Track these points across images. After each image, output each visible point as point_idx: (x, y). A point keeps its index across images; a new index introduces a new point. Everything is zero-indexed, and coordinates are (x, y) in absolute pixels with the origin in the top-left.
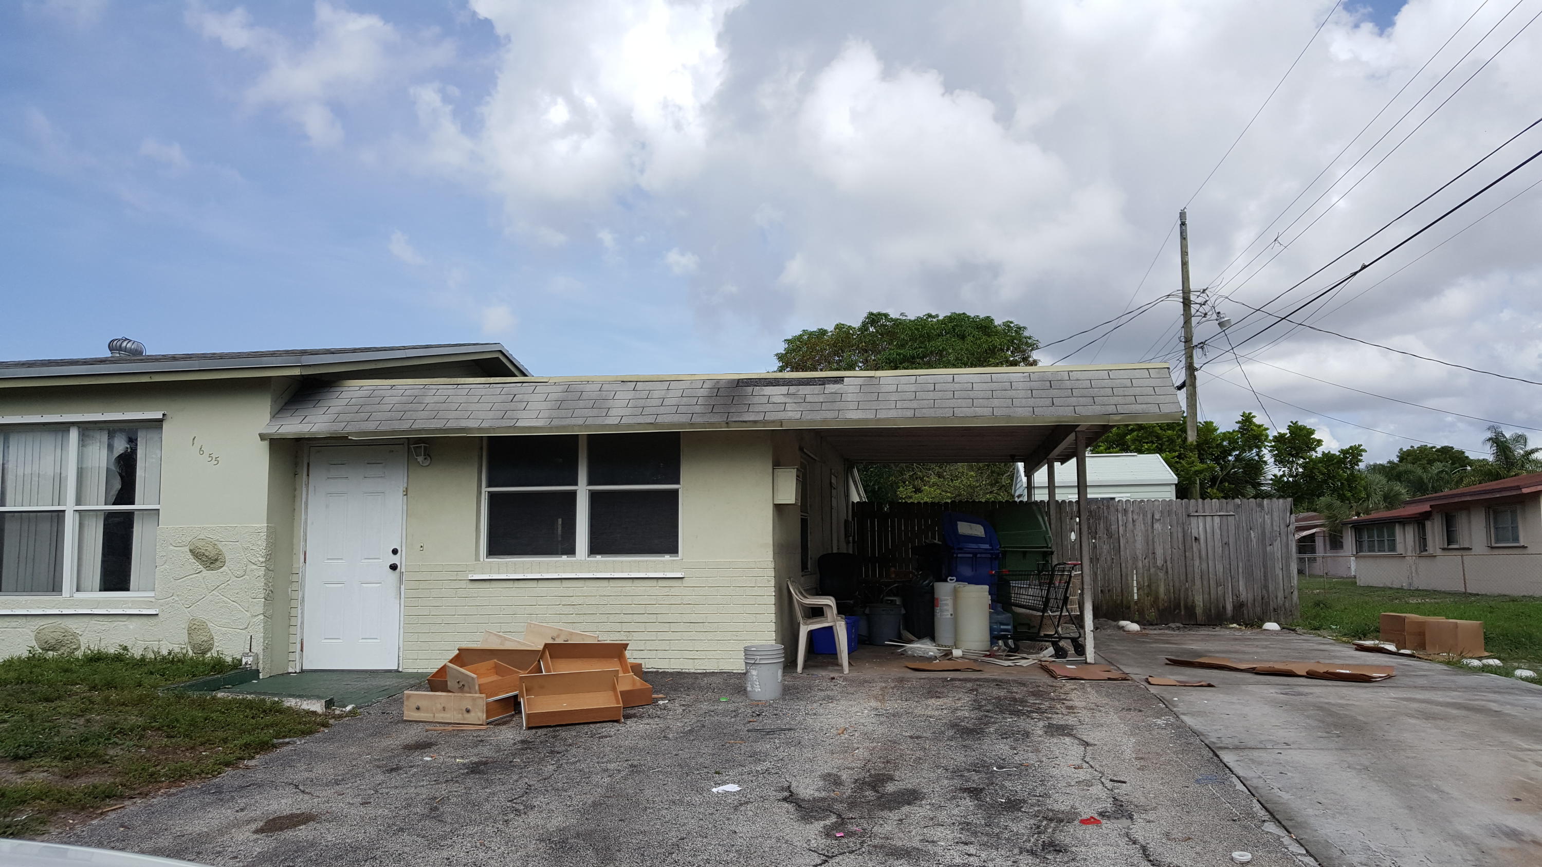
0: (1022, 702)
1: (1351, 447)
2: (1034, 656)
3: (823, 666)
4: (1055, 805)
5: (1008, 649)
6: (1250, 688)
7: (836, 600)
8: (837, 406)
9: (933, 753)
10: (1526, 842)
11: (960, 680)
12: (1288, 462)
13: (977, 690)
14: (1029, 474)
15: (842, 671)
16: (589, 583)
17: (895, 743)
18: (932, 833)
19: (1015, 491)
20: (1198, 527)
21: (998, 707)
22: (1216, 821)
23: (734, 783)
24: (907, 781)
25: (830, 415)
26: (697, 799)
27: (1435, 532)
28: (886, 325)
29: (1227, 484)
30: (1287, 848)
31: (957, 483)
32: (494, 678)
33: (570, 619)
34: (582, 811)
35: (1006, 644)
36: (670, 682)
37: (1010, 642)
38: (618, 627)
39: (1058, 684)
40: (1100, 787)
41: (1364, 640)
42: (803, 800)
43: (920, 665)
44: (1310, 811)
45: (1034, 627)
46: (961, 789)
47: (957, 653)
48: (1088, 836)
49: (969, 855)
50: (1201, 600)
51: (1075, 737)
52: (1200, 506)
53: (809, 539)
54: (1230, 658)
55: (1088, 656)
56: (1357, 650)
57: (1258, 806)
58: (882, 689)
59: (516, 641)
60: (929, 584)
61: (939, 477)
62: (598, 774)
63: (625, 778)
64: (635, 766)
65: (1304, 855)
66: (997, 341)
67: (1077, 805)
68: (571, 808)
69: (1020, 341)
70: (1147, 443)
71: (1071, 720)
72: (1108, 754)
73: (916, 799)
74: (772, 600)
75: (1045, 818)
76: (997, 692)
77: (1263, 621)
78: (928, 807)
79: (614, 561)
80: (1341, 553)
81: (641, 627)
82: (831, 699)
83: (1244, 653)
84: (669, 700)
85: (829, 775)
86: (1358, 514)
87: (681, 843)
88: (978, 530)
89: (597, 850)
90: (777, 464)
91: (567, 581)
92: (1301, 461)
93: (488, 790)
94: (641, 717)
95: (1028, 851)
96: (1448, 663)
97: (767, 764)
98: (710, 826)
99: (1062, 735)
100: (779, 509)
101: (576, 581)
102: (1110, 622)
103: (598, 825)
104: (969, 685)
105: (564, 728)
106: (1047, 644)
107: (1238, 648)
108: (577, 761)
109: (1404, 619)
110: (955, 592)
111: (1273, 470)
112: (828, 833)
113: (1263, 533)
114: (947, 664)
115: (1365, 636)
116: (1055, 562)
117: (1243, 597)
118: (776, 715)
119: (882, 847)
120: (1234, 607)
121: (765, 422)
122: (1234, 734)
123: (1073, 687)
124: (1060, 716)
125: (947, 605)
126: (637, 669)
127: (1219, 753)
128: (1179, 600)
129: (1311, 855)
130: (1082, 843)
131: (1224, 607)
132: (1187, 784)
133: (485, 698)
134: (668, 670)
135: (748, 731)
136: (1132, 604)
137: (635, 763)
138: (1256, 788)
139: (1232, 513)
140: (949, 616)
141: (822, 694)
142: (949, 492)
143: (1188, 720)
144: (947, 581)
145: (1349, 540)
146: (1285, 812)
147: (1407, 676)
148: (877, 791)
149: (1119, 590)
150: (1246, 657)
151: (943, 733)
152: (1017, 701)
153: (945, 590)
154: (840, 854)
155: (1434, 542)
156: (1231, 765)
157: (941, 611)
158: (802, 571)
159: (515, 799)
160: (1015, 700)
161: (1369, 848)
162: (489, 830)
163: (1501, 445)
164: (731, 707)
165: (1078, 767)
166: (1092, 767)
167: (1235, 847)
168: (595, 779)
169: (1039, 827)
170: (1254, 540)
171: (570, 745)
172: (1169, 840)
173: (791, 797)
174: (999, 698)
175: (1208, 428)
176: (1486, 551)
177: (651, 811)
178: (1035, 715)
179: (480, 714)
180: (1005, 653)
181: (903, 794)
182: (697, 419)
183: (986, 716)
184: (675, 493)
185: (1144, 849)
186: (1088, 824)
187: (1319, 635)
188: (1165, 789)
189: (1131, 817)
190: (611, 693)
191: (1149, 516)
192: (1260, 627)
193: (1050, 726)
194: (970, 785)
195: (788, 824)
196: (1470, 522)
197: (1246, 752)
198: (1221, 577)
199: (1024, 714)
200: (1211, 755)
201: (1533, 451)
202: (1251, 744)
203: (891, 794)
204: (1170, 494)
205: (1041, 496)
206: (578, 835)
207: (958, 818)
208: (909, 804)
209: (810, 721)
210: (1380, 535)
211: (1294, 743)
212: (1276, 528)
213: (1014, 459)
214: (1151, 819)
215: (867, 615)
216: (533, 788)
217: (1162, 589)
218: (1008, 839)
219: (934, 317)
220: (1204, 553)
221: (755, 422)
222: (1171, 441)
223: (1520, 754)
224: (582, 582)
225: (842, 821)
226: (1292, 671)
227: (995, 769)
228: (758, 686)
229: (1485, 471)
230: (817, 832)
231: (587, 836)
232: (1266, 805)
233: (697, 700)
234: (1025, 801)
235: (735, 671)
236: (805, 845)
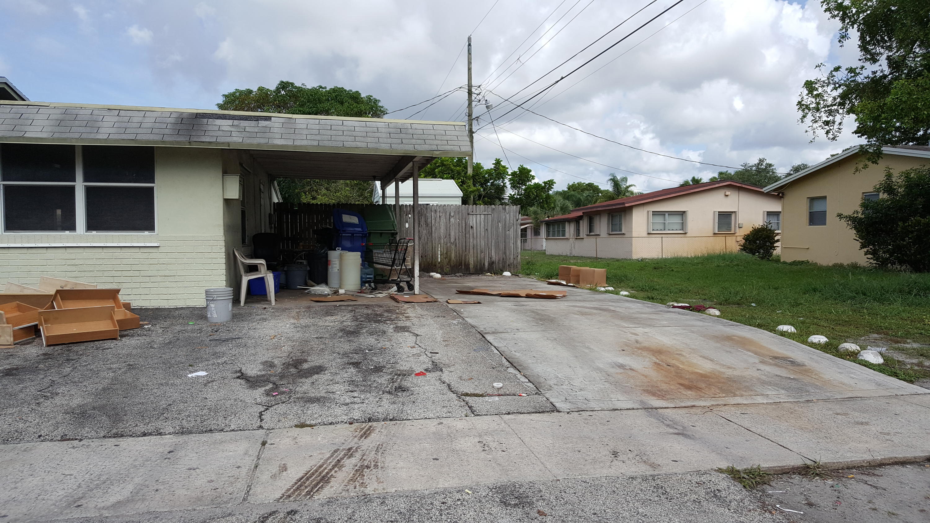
0: (381, 316)
1: (549, 181)
2: (386, 292)
3: (258, 302)
4: (401, 367)
5: (371, 288)
6: (499, 303)
7: (266, 262)
8: (268, 135)
9: (331, 345)
10: (627, 369)
11: (344, 306)
12: (518, 187)
13: (355, 311)
14: (383, 188)
15: (270, 304)
16: (87, 250)
17: (307, 341)
18: (330, 388)
19: (374, 199)
20: (473, 221)
21: (367, 319)
22: (485, 369)
23: (203, 371)
24: (316, 362)
25: (263, 141)
26: (178, 381)
27: (584, 226)
28: (292, 91)
29: (486, 199)
30: (519, 380)
31: (338, 194)
32: (18, 313)
33: (74, 274)
34: (95, 393)
35: (370, 286)
36: (151, 314)
37: (372, 284)
38: (111, 279)
39: (400, 306)
40: (425, 356)
41: (551, 279)
42: (250, 377)
43: (320, 299)
44: (530, 361)
45: (386, 276)
46: (348, 363)
47: (341, 291)
48: (419, 382)
49: (354, 397)
50: (473, 260)
51: (410, 332)
52: (475, 209)
53: (246, 224)
54: (488, 289)
55: (416, 290)
56: (548, 284)
57: (505, 360)
58: (297, 313)
59: (32, 289)
60: (324, 252)
61: (327, 190)
62: (104, 371)
63: (125, 373)
64: (131, 365)
65: (528, 382)
66: (363, 108)
67: (413, 366)
68: (87, 393)
69: (377, 108)
70: (446, 174)
71: (408, 324)
72: (429, 339)
73: (322, 371)
74: (224, 261)
75: (396, 374)
76: (366, 311)
77: (502, 271)
78: (329, 374)
79: (106, 235)
80: (539, 237)
81: (129, 280)
82: (265, 320)
83: (495, 287)
84: (152, 325)
85: (267, 362)
86: (548, 217)
87: (169, 407)
88: (355, 220)
89: (109, 416)
90: (225, 172)
91: (71, 249)
92: (524, 187)
93: (21, 386)
94: (132, 336)
95: (387, 392)
96: (590, 289)
97: (225, 359)
98: (189, 396)
99: (404, 332)
100: (227, 202)
101: (77, 249)
102: (425, 273)
103: (108, 402)
104: (350, 308)
105: (75, 345)
106: (393, 285)
107: (491, 284)
108: (88, 365)
109: (570, 268)
110: (341, 255)
111: (509, 191)
112: (268, 393)
113: (505, 224)
114: (336, 298)
115: (551, 278)
116: (398, 239)
117: (494, 259)
118: (228, 330)
119: (302, 398)
120: (489, 264)
121: (217, 143)
122: (492, 326)
123: (408, 307)
124: (402, 322)
125: (336, 264)
126: (127, 306)
127: (486, 336)
128: (462, 261)
129: (531, 382)
130: (416, 385)
131: (484, 264)
132: (469, 352)
133: (12, 327)
134: (150, 307)
135: (210, 340)
136: (437, 263)
137: (131, 363)
138: (503, 352)
139: (490, 213)
140: (337, 271)
141: (259, 317)
142: (334, 200)
143: (469, 320)
144: (336, 250)
145: (543, 230)
146: (518, 362)
147: (572, 296)
148: (298, 369)
149: (431, 255)
150: (495, 288)
151: (336, 334)
152: (378, 315)
153: (334, 255)
154: (276, 404)
155: (583, 231)
156: (491, 341)
157: (332, 268)
158: (243, 243)
159: (43, 389)
160: (377, 315)
161: (558, 377)
162: (25, 410)
163: (616, 183)
164: (196, 327)
165: (414, 347)
166: (420, 346)
167: (494, 381)
168: (102, 374)
169: (393, 379)
170: (500, 228)
171: (81, 355)
172: (461, 380)
173: (242, 376)
174: (368, 314)
175: (478, 167)
176: (607, 236)
177: (146, 390)
178: (388, 322)
179: (8, 338)
180: (370, 291)
181: (314, 369)
182: (166, 139)
183: (361, 324)
184: (152, 189)
185: (449, 386)
186: (419, 375)
187: (530, 278)
188: (459, 355)
189: (441, 370)
190: (109, 322)
191: (448, 214)
192: (501, 274)
193: (397, 327)
194: (353, 360)
195: (241, 391)
196: (600, 221)
197: (499, 334)
198: (483, 246)
199: (382, 322)
200: (481, 337)
201: (630, 186)
202: (501, 330)
203: (306, 369)
204: (459, 202)
205: (391, 201)
206: (94, 408)
207: (347, 379)
208: (317, 374)
209: (251, 332)
210: (558, 228)
211: (521, 329)
212: (512, 222)
213: (375, 178)
214: (452, 370)
215: (285, 271)
216: (56, 382)
217: (453, 255)
218: (376, 387)
219: (323, 88)
220: (475, 235)
221: (210, 143)
222: (459, 173)
223: (624, 329)
224: (82, 250)
225: (276, 387)
226: (518, 294)
227: (367, 351)
228: (215, 314)
229: (608, 196)
230: (261, 394)
231: (101, 408)
232: (509, 360)
233: (172, 324)
234: (384, 367)
235: (197, 307)
236: (253, 402)
